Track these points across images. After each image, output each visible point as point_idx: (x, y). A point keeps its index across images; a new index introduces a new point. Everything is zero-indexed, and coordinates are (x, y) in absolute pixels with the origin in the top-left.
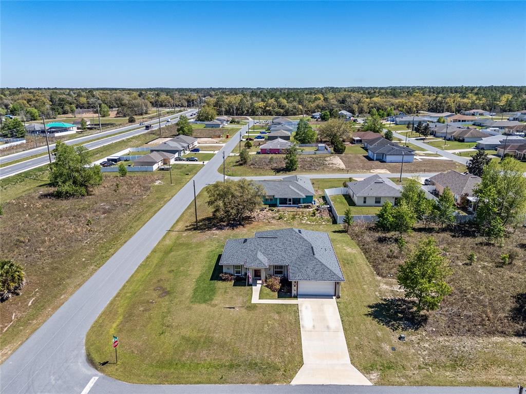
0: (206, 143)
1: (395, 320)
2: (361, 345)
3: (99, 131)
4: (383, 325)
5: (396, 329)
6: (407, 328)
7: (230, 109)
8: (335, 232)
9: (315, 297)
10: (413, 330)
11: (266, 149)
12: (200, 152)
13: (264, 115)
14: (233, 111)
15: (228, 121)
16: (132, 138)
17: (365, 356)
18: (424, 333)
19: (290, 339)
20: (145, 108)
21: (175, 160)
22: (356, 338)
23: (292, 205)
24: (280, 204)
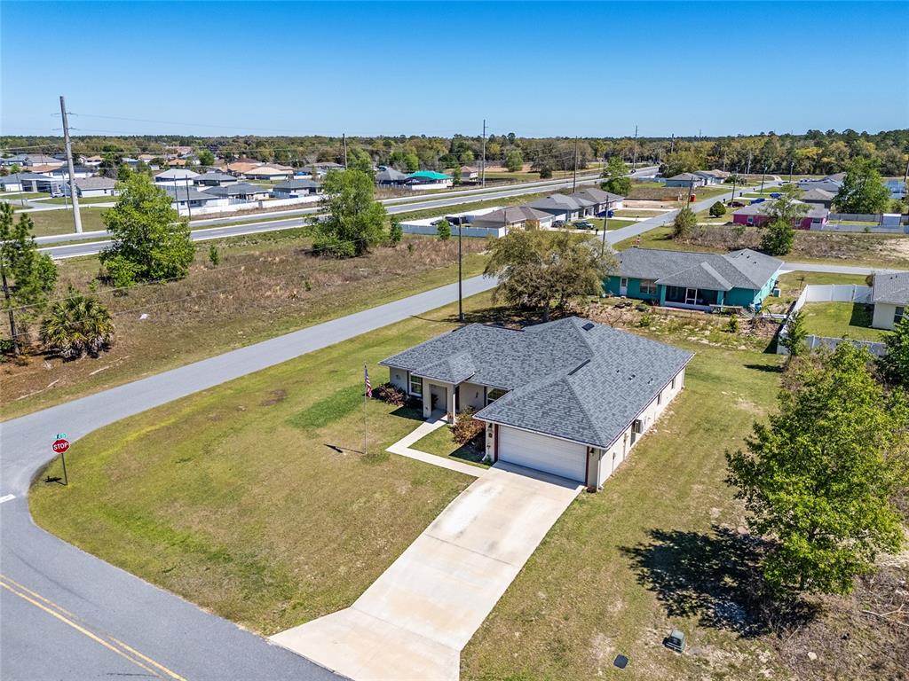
0: (642, 206)
1: (697, 589)
2: (537, 614)
3: (479, 187)
4: (652, 589)
5: (683, 612)
6: (719, 621)
7: (740, 161)
8: (749, 367)
9: (535, 474)
10: (735, 634)
11: (747, 216)
12: (613, 218)
13: (814, 173)
14: (746, 164)
15: (720, 178)
16: (518, 197)
17: (521, 647)
18: (767, 653)
19: (382, 542)
20: (579, 158)
21: (553, 226)
22: (540, 594)
23: (695, 306)
24: (667, 299)
